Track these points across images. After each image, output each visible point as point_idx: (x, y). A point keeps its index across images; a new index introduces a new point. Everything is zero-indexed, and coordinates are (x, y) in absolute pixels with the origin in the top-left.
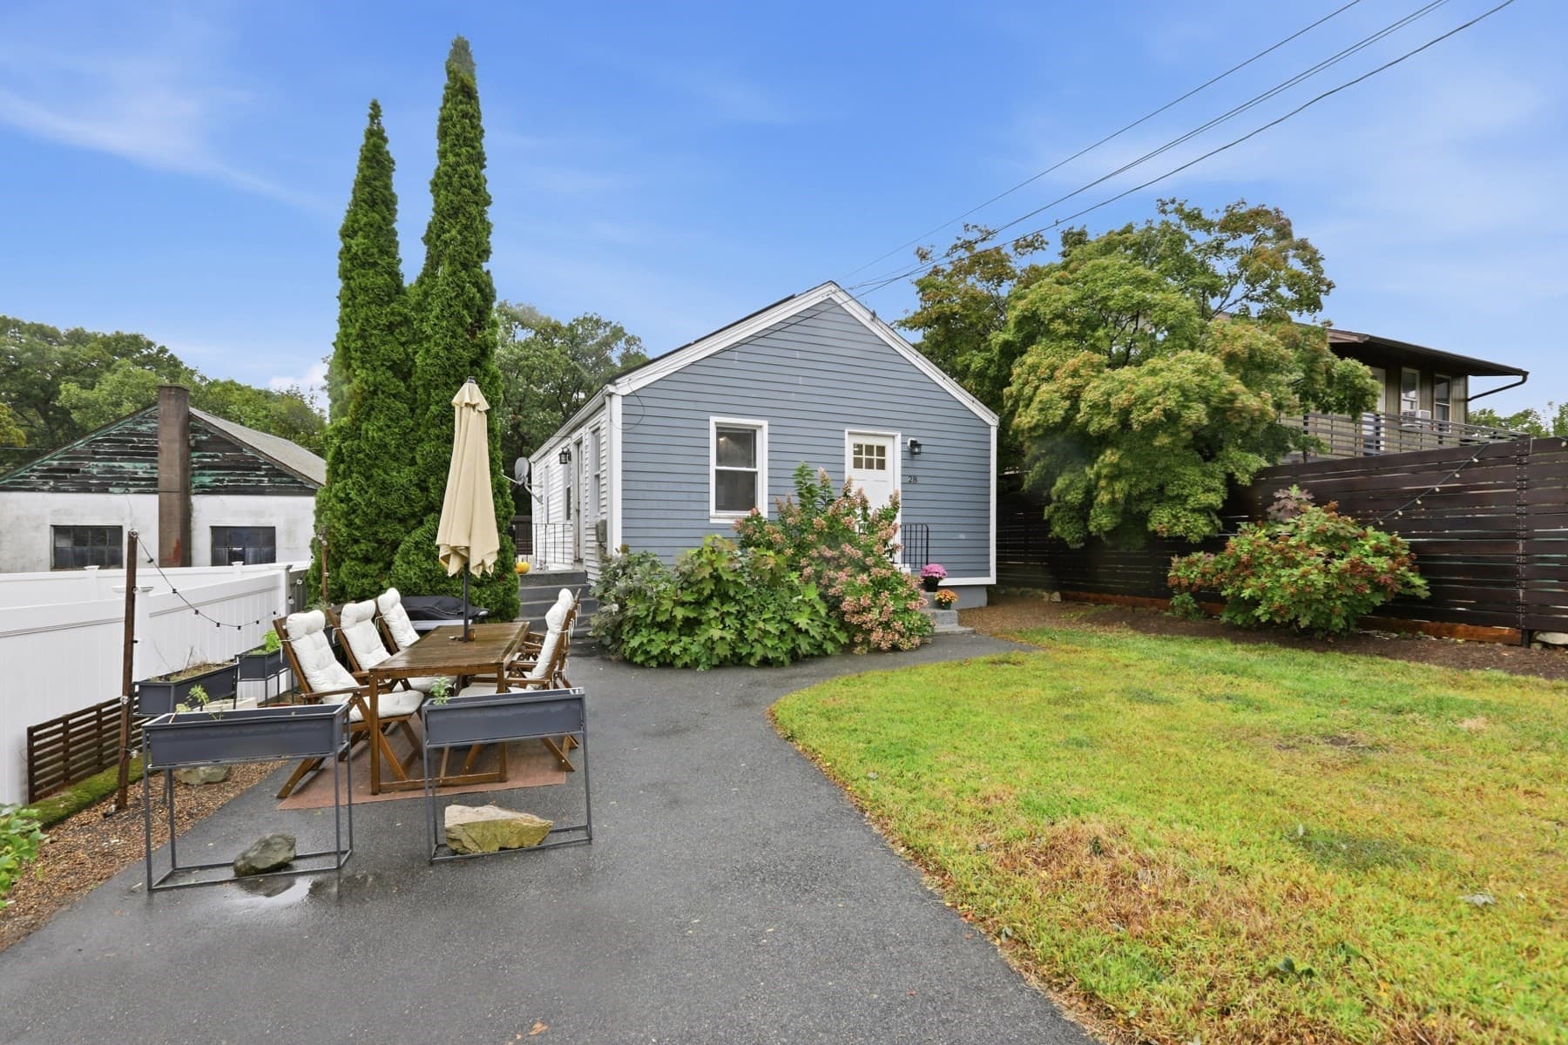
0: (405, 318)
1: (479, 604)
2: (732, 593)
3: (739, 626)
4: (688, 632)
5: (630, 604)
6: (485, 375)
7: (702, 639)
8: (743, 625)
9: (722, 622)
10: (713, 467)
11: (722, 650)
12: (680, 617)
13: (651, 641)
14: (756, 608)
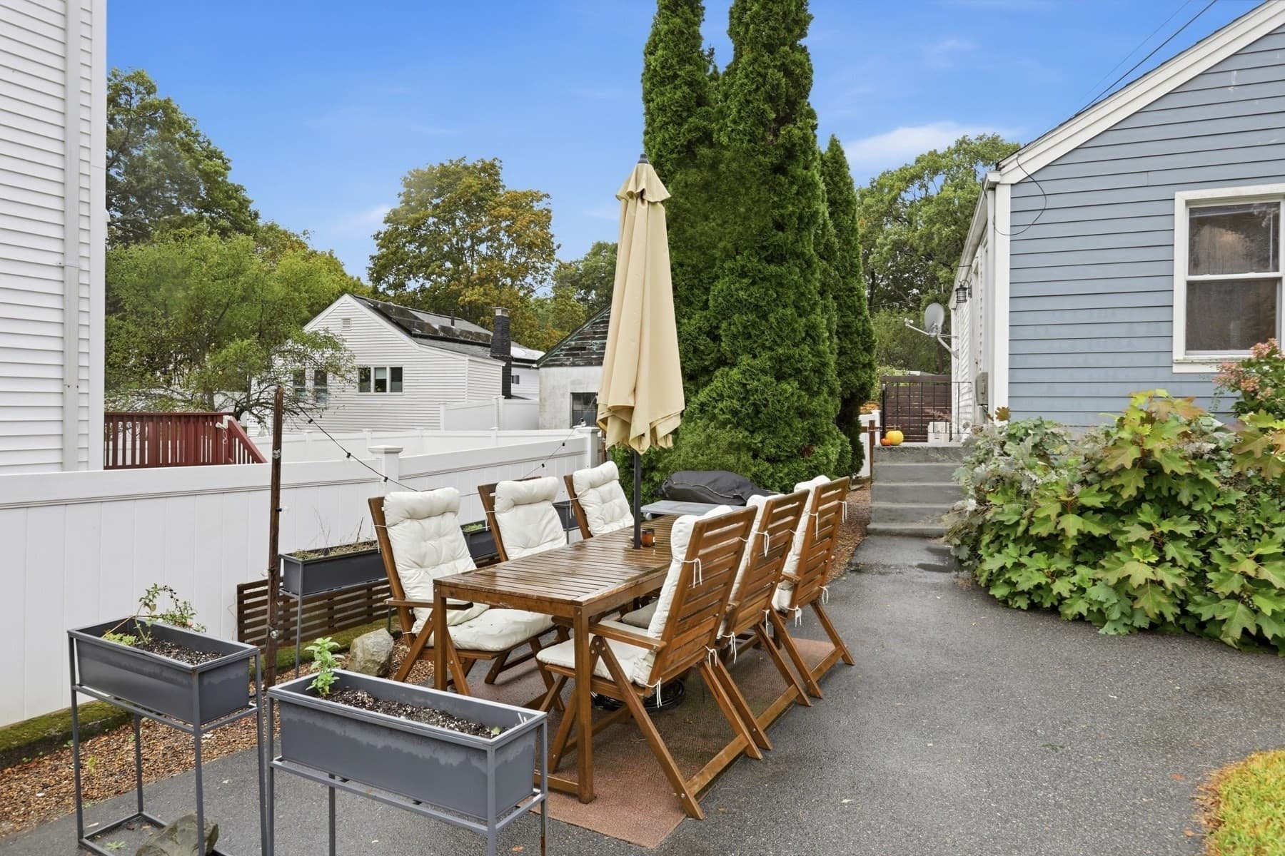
0: (704, 133)
1: (773, 485)
2: (1185, 498)
3: (1197, 563)
4: (1091, 560)
5: (994, 500)
6: (792, 183)
7: (1112, 578)
8: (1207, 560)
9: (1159, 548)
10: (1181, 275)
11: (1151, 604)
12: (1072, 532)
13: (1018, 566)
14: (1240, 530)
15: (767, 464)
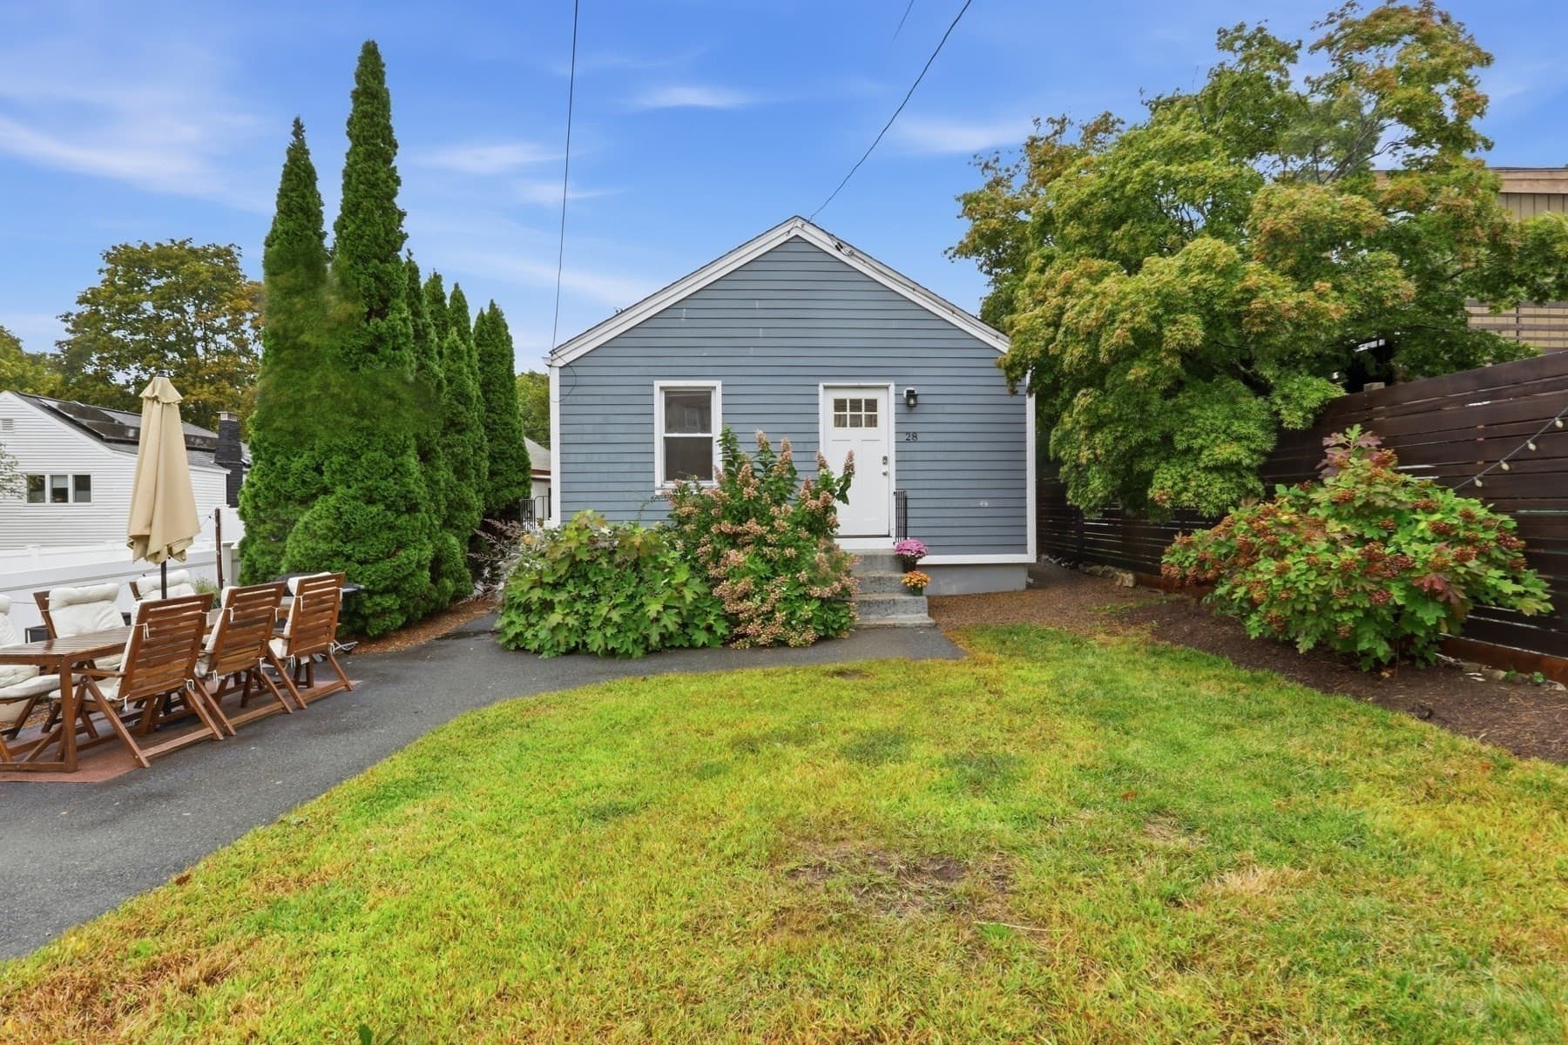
10: (660, 433)
12: (535, 599)
15: (356, 565)
